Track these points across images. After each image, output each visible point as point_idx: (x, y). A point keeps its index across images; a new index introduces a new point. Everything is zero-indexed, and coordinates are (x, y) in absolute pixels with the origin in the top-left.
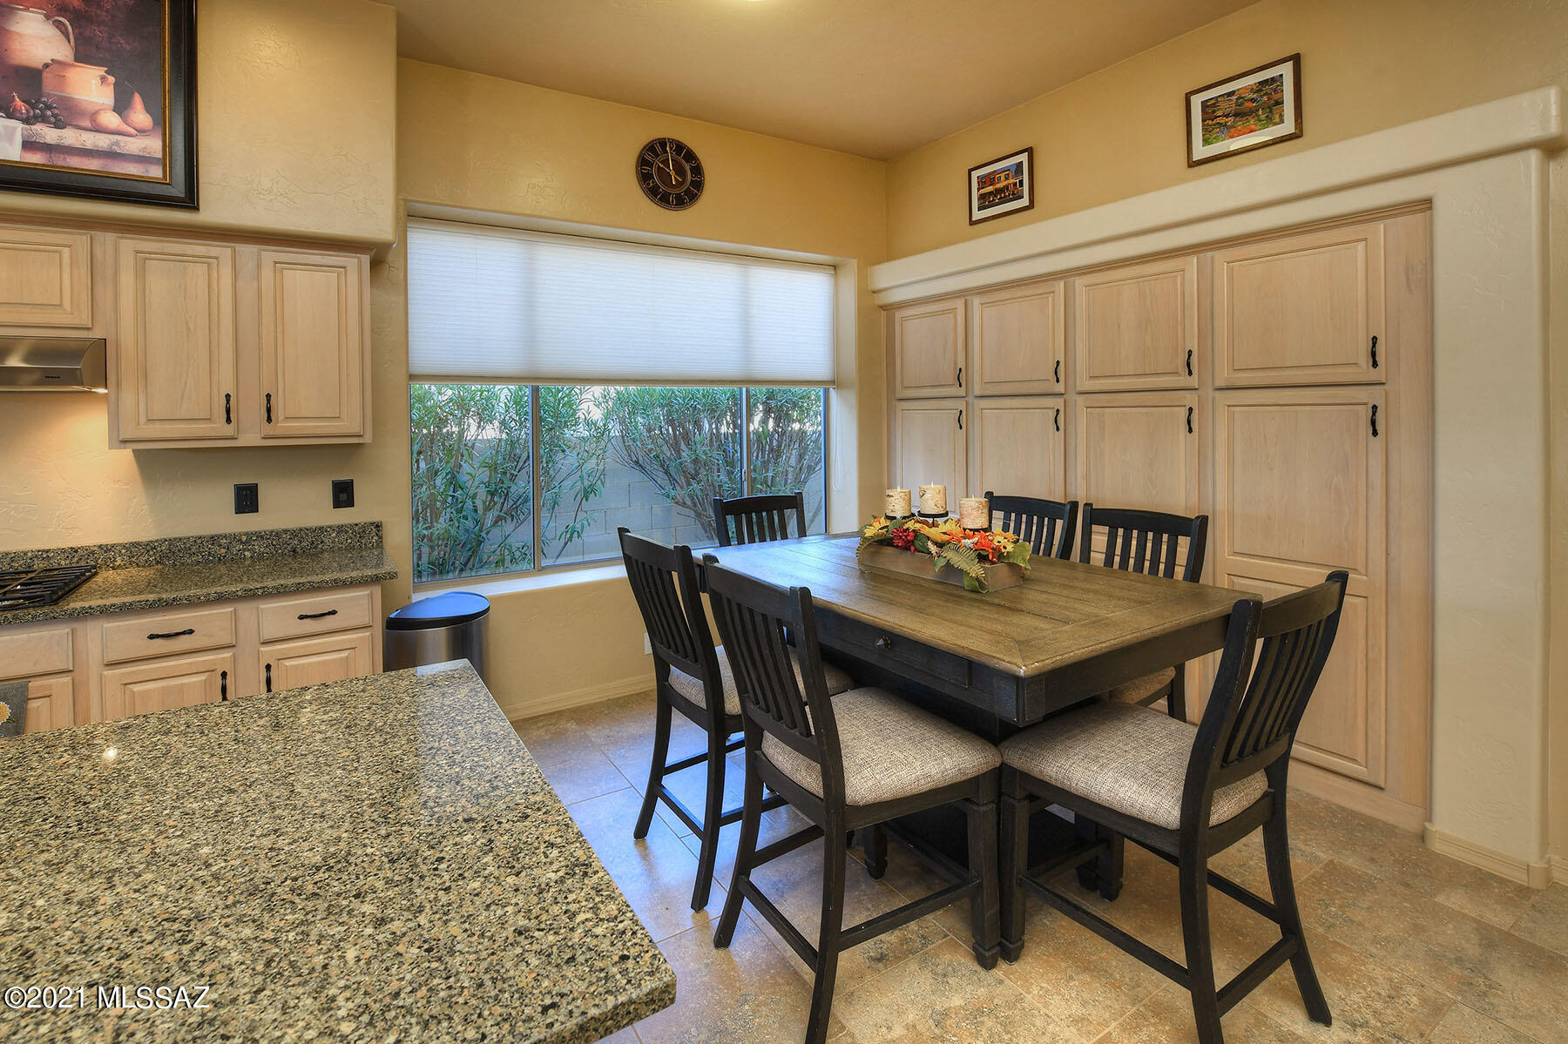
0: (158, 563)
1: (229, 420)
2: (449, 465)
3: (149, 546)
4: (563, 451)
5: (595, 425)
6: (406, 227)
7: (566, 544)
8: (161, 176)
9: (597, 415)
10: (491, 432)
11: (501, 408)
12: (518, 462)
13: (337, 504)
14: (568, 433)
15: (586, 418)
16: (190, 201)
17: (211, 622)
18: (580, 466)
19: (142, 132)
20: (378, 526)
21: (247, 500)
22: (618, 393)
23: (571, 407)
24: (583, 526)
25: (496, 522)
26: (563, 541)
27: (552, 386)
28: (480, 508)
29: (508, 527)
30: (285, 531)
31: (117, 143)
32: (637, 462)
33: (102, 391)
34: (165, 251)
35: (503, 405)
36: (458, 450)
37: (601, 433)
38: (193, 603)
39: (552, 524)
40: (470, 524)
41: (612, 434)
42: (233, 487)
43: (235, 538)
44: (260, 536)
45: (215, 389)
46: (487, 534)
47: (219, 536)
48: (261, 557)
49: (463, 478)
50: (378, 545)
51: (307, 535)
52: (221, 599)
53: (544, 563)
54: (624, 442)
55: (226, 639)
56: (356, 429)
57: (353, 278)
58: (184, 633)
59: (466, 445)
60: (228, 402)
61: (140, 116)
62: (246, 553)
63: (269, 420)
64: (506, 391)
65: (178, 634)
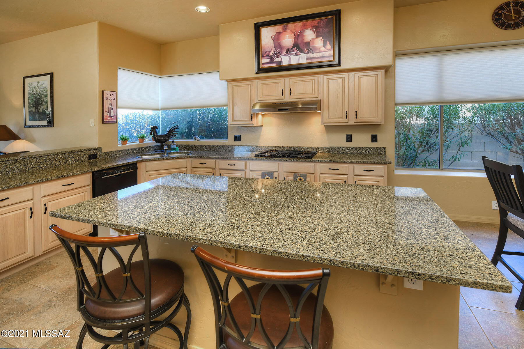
0: (329, 152)
1: (346, 118)
2: (405, 132)
3: (327, 148)
4: (452, 128)
5: (468, 118)
6: (395, 59)
7: (452, 162)
8: (333, 60)
9: (469, 115)
10: (421, 121)
11: (426, 113)
12: (432, 132)
13: (373, 141)
14: (455, 122)
15: (463, 116)
16: (339, 64)
17: (343, 168)
18: (460, 134)
19: (329, 50)
20: (385, 148)
21: (349, 139)
22: (480, 106)
23: (456, 112)
24: (461, 157)
25: (422, 152)
26: (451, 161)
27: (448, 105)
28: (417, 146)
29: (427, 154)
30: (359, 148)
31: (324, 54)
32: (490, 134)
33: (319, 111)
34: (333, 77)
35: (427, 112)
36: (408, 127)
37: (471, 122)
38: (339, 163)
39: (446, 155)
40: (412, 151)
41: (476, 122)
42: (346, 135)
43: (346, 148)
44: (352, 148)
45: (343, 110)
46: (419, 155)
47: (342, 147)
48: (352, 154)
49: (410, 136)
50: (384, 154)
51: (364, 149)
52: (345, 163)
53: (444, 167)
54: (483, 125)
55: (346, 173)
56: (379, 120)
57: (379, 77)
58: (337, 169)
59: (411, 126)
60: (346, 113)
61: (329, 46)
62: (349, 152)
63: (356, 118)
64: (428, 107)
65: (335, 169)
